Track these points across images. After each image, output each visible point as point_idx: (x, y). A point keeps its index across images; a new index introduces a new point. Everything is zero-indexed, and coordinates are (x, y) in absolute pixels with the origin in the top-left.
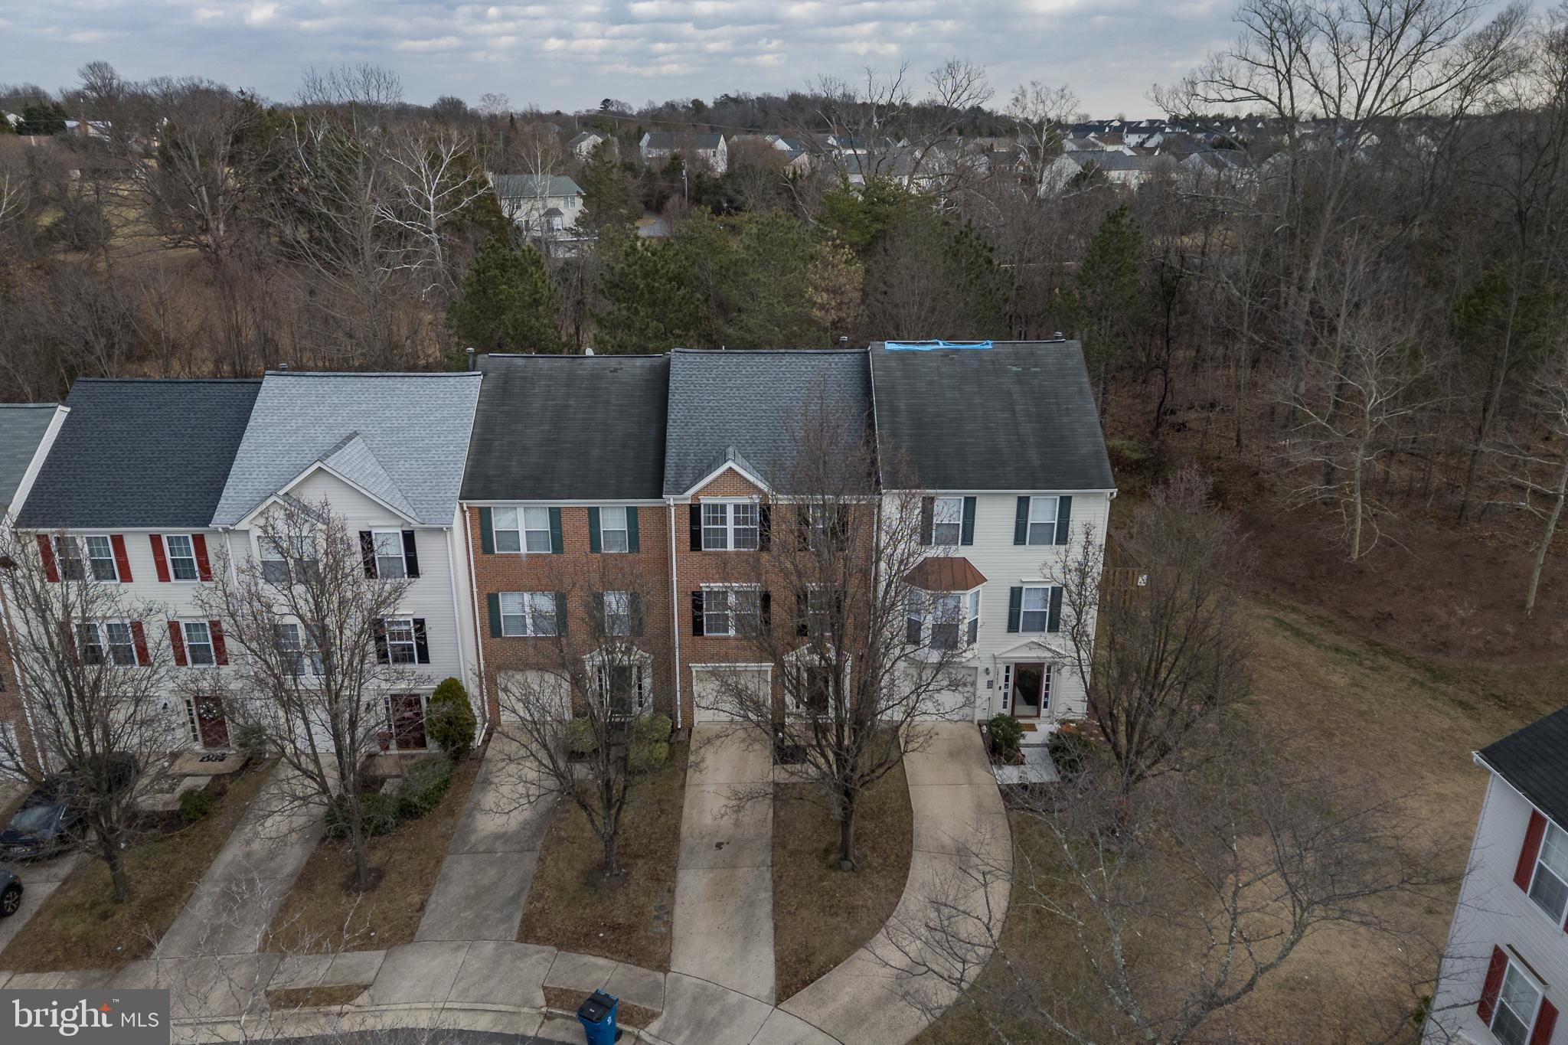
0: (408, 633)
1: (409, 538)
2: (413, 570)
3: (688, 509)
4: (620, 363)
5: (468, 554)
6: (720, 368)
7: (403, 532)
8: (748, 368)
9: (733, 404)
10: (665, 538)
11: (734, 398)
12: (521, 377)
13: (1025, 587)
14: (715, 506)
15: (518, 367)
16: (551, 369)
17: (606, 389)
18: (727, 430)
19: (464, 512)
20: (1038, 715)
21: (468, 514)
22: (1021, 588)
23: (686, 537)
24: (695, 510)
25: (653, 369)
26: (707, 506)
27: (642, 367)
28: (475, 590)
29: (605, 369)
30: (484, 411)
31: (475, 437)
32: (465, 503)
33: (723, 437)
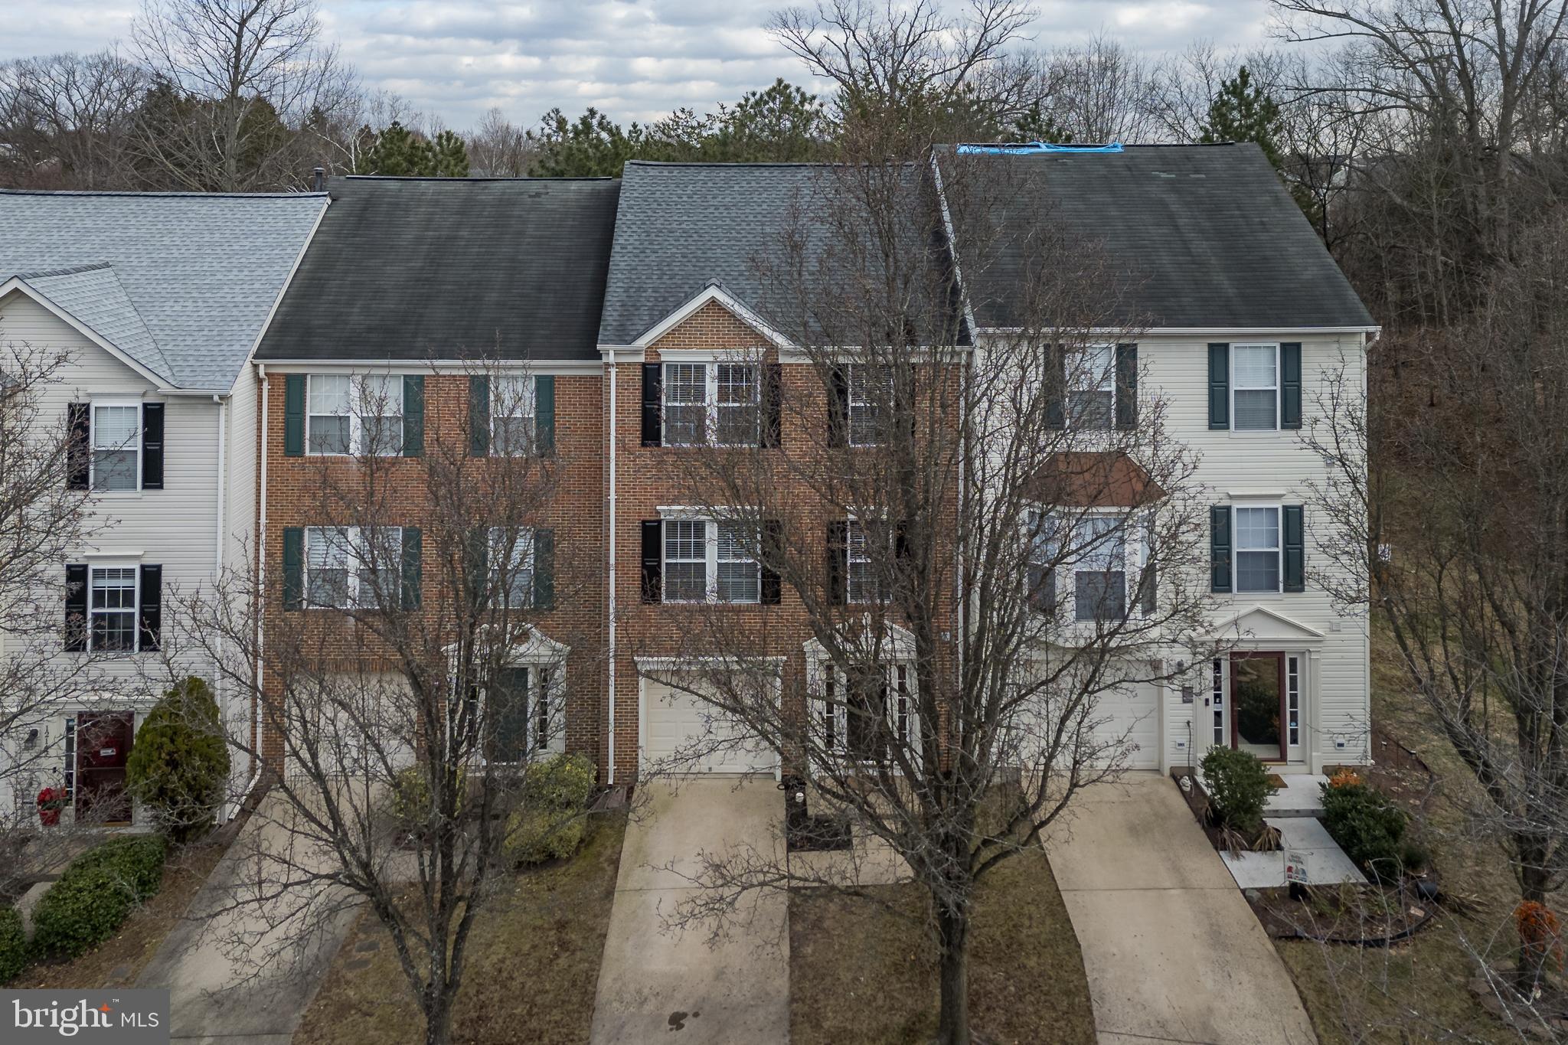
0: (128, 595)
1: (153, 418)
2: (153, 477)
3: (639, 372)
4: (546, 187)
5: (259, 457)
6: (700, 184)
7: (145, 405)
8: (744, 184)
9: (719, 226)
10: (598, 431)
11: (721, 219)
12: (390, 203)
13: (1236, 505)
14: (686, 368)
15: (388, 190)
16: (439, 193)
17: (520, 216)
18: (708, 259)
19: (259, 381)
20: (1283, 758)
21: (266, 386)
22: (1228, 509)
23: (635, 421)
24: (650, 373)
25: (595, 194)
26: (673, 368)
27: (579, 191)
28: (263, 520)
29: (522, 194)
30: (323, 242)
31: (301, 275)
32: (262, 363)
33: (703, 268)
